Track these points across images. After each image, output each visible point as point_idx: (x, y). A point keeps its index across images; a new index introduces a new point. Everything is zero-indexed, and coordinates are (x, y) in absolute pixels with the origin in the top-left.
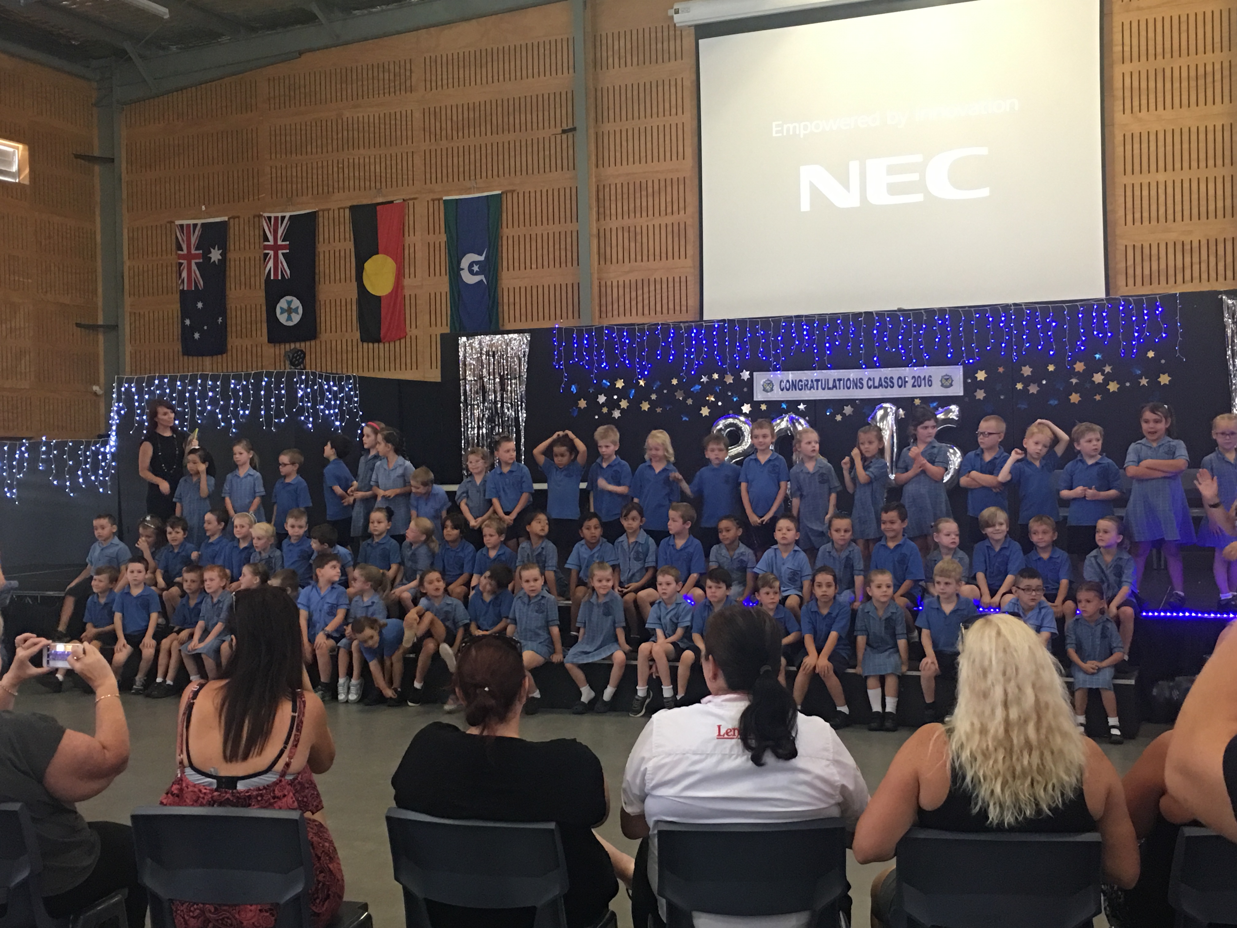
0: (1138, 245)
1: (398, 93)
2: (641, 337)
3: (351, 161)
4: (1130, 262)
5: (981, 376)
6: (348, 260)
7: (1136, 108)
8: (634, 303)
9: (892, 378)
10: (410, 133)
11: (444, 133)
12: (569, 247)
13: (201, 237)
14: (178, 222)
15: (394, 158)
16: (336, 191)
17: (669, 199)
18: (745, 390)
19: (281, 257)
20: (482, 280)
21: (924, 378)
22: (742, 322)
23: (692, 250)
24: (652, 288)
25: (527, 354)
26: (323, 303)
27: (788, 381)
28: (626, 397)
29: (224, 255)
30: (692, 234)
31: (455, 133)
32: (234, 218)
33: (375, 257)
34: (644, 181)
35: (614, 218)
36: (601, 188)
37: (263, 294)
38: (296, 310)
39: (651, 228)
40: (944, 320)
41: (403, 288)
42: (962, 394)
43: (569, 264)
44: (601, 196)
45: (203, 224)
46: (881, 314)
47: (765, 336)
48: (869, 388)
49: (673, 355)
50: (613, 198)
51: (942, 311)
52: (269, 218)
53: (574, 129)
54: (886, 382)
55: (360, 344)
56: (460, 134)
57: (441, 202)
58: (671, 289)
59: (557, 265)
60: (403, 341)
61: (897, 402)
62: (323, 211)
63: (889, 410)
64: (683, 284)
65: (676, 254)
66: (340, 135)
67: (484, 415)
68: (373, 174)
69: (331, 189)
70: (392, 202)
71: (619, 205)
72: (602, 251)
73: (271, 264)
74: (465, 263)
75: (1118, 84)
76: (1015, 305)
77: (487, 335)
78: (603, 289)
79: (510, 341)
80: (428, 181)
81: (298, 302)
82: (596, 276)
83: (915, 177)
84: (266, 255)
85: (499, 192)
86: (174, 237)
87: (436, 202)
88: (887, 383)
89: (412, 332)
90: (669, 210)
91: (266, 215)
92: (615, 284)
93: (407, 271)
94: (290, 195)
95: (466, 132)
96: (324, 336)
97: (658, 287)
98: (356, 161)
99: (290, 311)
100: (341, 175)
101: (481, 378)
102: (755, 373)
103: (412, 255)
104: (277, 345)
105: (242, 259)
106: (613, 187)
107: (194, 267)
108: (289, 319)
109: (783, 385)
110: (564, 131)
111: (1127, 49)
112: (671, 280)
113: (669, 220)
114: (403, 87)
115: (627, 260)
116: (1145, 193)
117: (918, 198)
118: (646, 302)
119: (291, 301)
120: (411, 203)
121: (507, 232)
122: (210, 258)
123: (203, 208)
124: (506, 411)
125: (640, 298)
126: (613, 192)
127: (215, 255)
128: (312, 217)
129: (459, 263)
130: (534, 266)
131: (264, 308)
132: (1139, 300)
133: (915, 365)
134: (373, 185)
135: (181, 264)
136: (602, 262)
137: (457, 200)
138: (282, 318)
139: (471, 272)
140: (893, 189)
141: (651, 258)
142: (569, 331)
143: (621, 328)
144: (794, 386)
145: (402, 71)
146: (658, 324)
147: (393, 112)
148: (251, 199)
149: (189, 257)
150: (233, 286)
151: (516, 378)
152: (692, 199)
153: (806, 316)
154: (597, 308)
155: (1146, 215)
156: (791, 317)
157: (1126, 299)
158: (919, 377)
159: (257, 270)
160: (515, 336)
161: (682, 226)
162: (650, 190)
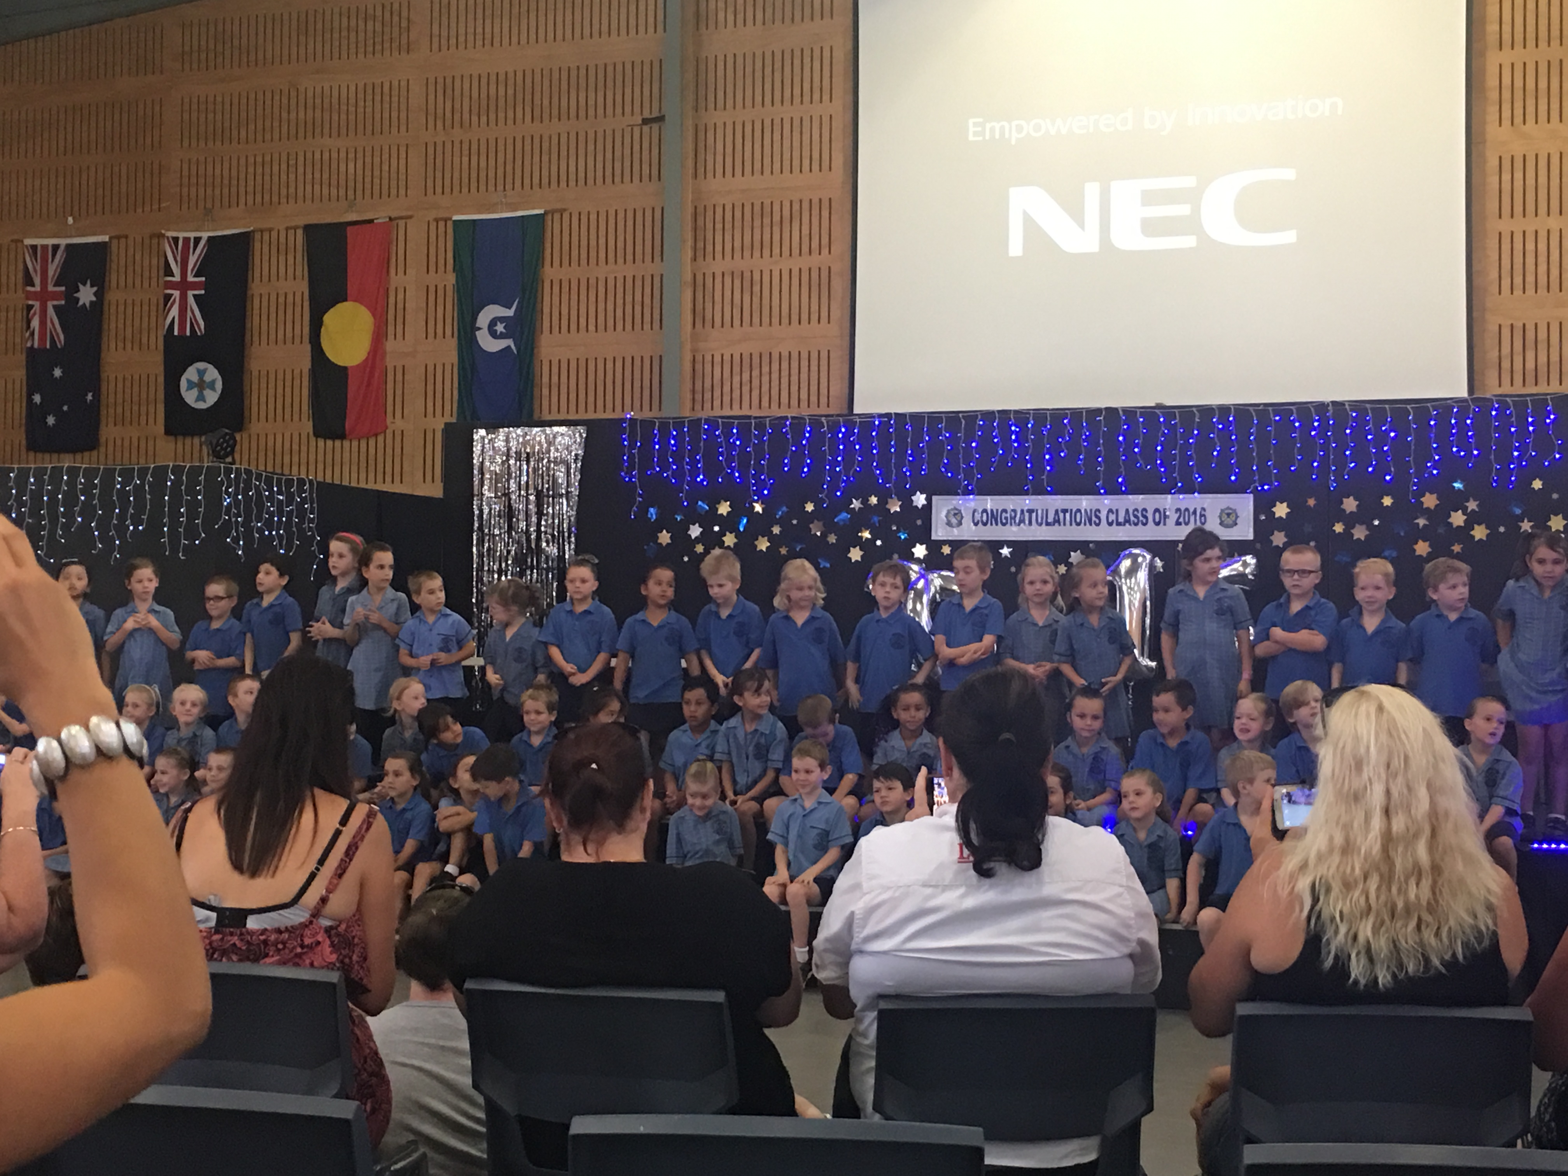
0: (1519, 325)
1: (387, 53)
2: (760, 437)
3: (309, 155)
4: (1506, 350)
5: (1281, 510)
6: (298, 309)
7: (1518, 119)
8: (746, 389)
9: (1145, 510)
10: (403, 115)
11: (457, 117)
12: (647, 300)
13: (65, 266)
14: (28, 242)
15: (377, 153)
16: (284, 200)
17: (805, 231)
18: (919, 522)
19: (191, 301)
20: (509, 347)
21: (1195, 512)
22: (917, 418)
23: (838, 311)
24: (775, 366)
25: (580, 458)
26: (255, 373)
27: (985, 511)
28: (734, 530)
29: (99, 295)
30: (839, 285)
31: (475, 118)
32: (118, 238)
33: (339, 306)
34: (767, 203)
35: (719, 256)
36: (700, 210)
37: (160, 358)
38: (212, 386)
39: (776, 274)
40: (1227, 425)
41: (384, 353)
42: (1251, 537)
43: (647, 326)
44: (700, 222)
45: (68, 246)
46: (1130, 412)
47: (953, 440)
48: (1110, 524)
49: (808, 465)
50: (719, 226)
51: (1224, 410)
52: (176, 240)
53: (661, 119)
54: (1136, 516)
55: (313, 439)
56: (484, 119)
57: (450, 224)
58: (804, 369)
59: (629, 326)
60: (381, 438)
61: (1153, 547)
62: (262, 231)
63: (1140, 559)
64: (824, 363)
65: (814, 317)
66: (293, 115)
67: (509, 552)
68: (342, 177)
69: (275, 199)
70: (371, 221)
71: (728, 237)
72: (699, 307)
73: (174, 312)
74: (484, 319)
75: (1492, 81)
76: (1334, 403)
77: (519, 427)
78: (699, 367)
79: (555, 437)
80: (430, 191)
81: (216, 372)
82: (688, 346)
83: (1184, 210)
84: (168, 297)
85: (541, 211)
86: (21, 267)
87: (441, 224)
88: (1138, 518)
89: (394, 423)
90: (805, 249)
91: (170, 234)
92: (718, 359)
93: (391, 329)
94: (209, 205)
95: (492, 116)
96: (256, 427)
97: (785, 365)
98: (318, 156)
99: (201, 385)
100: (292, 177)
101: (507, 495)
102: (934, 498)
103: (400, 306)
104: (180, 438)
105: (130, 302)
106: (719, 210)
107: (51, 311)
108: (201, 398)
109: (978, 516)
110: (645, 121)
111: (1507, 28)
112: (804, 355)
113: (805, 262)
114: (395, 45)
115: (737, 322)
116: (1530, 246)
117: (1188, 242)
118: (765, 388)
119: (205, 371)
120: (401, 223)
121: (550, 272)
122: (78, 300)
123: (70, 220)
124: (544, 544)
125: (756, 382)
126: (719, 217)
127: (86, 295)
128: (244, 240)
129: (474, 319)
130: (592, 327)
131: (161, 379)
132: (1521, 402)
133: (1181, 491)
134: (342, 192)
135: (29, 308)
136: (699, 324)
137: (474, 221)
138: (190, 397)
139: (494, 334)
140: (1150, 227)
141: (775, 320)
142: (648, 424)
143: (728, 423)
144: (994, 518)
145: (396, 19)
146: (786, 418)
147: (378, 82)
148: (147, 208)
149: (44, 296)
150: (112, 345)
151: (561, 496)
152: (841, 232)
153: (1016, 412)
154: (689, 396)
155: (1530, 278)
156: (993, 412)
157: (1501, 399)
158: (1187, 510)
159: (153, 319)
160: (563, 429)
161: (824, 274)
162: (777, 218)
